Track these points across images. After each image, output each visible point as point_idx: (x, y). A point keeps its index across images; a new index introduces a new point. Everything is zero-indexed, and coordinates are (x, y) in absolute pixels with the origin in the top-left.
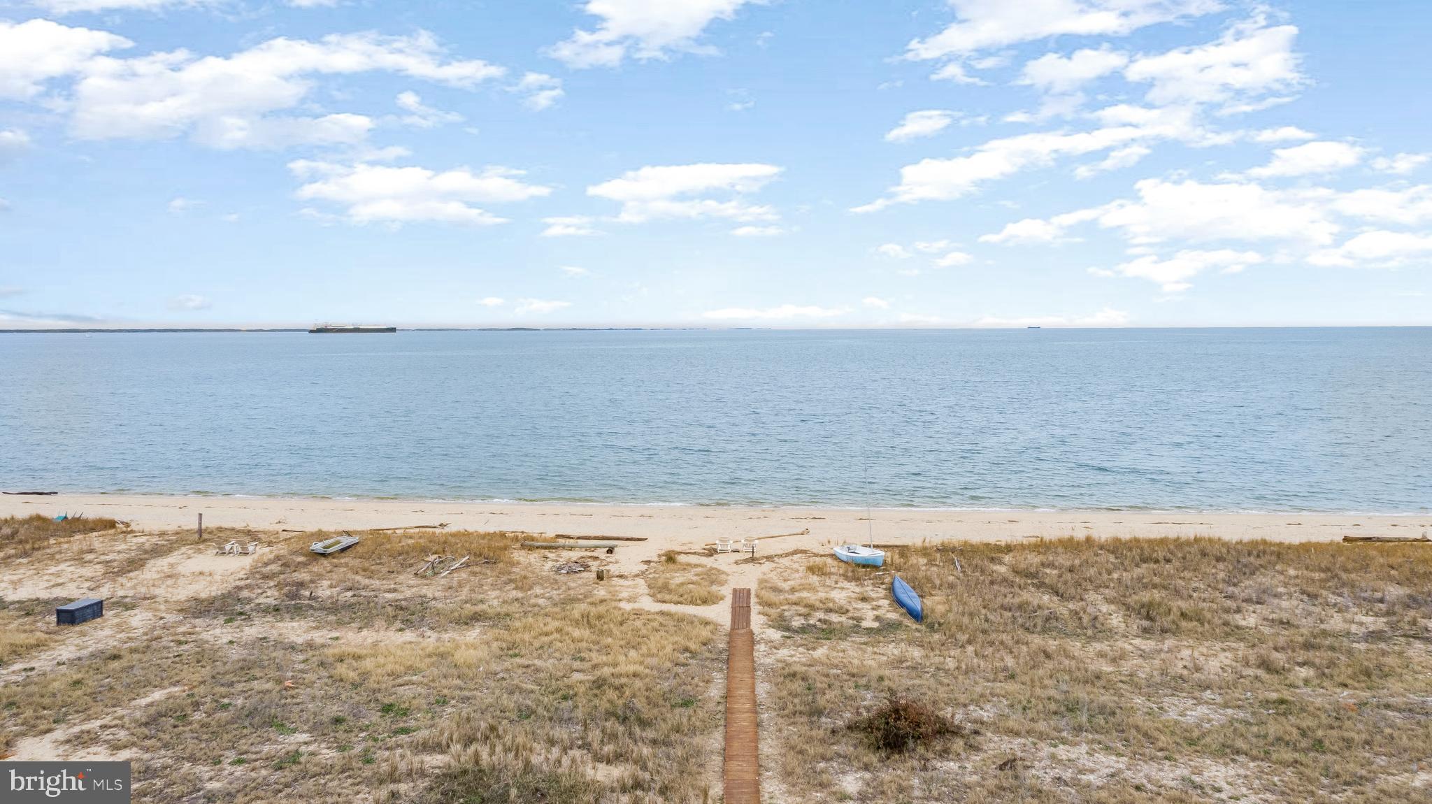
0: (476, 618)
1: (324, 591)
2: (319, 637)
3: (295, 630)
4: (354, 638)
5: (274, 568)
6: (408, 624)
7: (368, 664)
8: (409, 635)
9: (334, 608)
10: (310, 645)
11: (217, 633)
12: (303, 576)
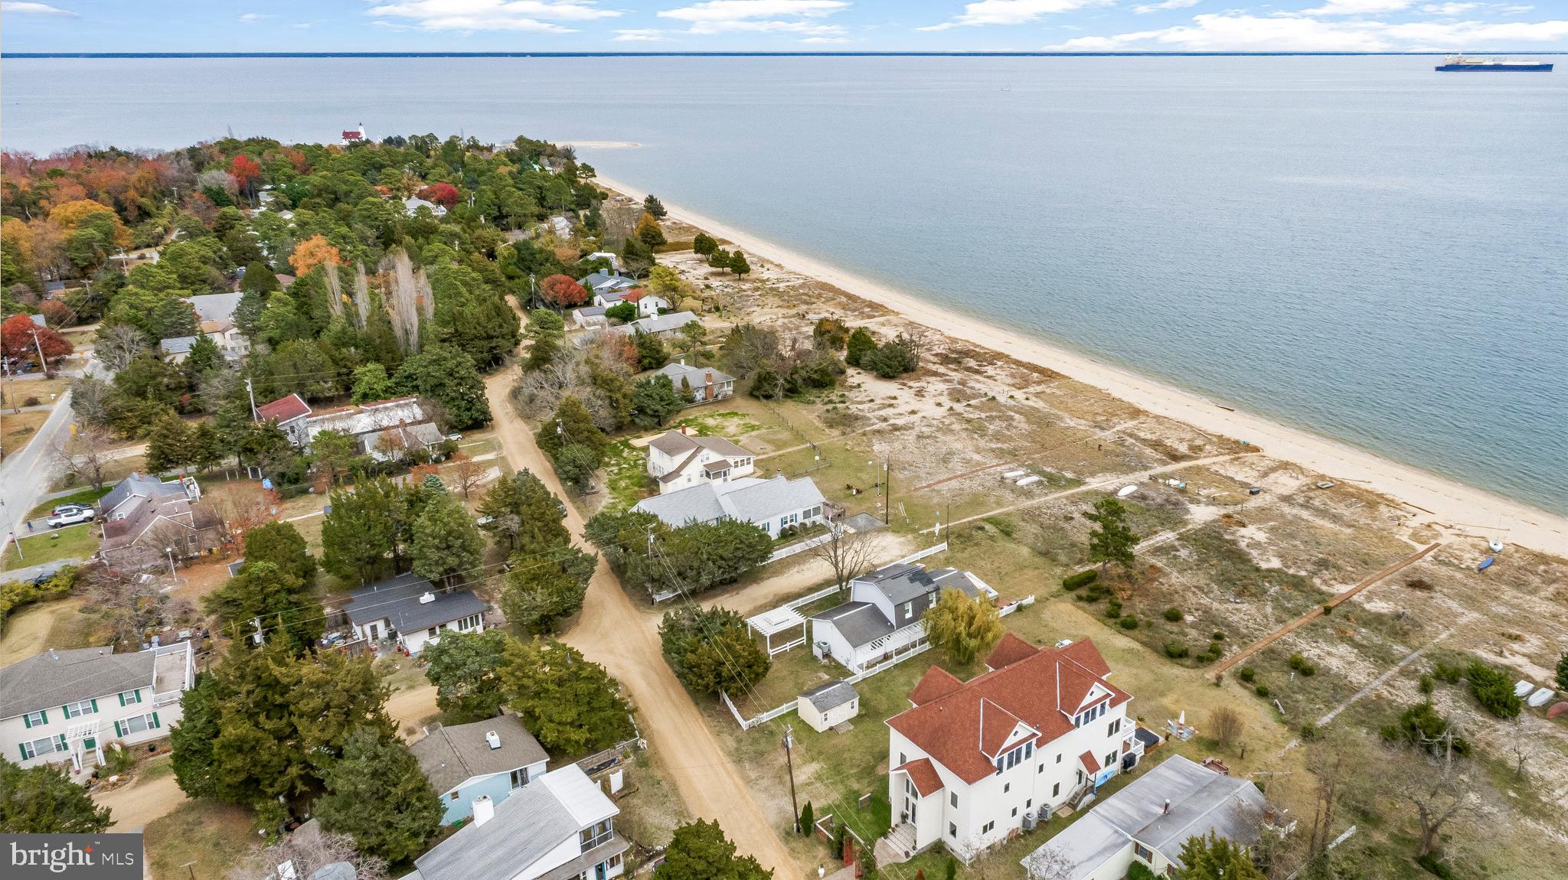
0: (1353, 526)
1: (1316, 503)
2: (1311, 518)
3: (1305, 514)
4: (1319, 522)
5: (1305, 488)
6: (1334, 522)
7: (1318, 531)
8: (1332, 526)
9: (1317, 510)
10: (1307, 521)
11: (1286, 509)
12: (1312, 494)
